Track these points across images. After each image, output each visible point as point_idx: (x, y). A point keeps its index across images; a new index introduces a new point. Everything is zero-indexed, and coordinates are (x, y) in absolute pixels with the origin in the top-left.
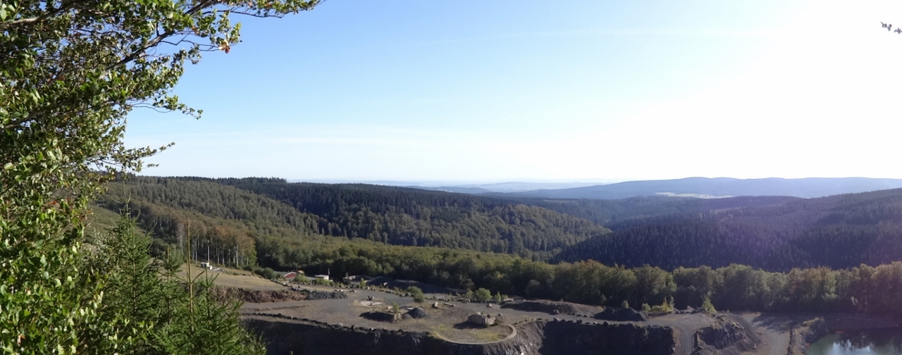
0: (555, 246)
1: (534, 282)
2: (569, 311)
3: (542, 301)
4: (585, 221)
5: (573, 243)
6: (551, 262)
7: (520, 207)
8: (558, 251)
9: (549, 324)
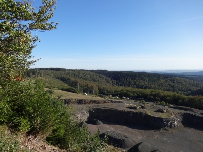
0: (188, 90)
1: (180, 101)
2: (192, 111)
3: (182, 107)
4: (200, 83)
5: (195, 89)
6: (187, 95)
7: (176, 78)
8: (190, 92)
9: (185, 114)
